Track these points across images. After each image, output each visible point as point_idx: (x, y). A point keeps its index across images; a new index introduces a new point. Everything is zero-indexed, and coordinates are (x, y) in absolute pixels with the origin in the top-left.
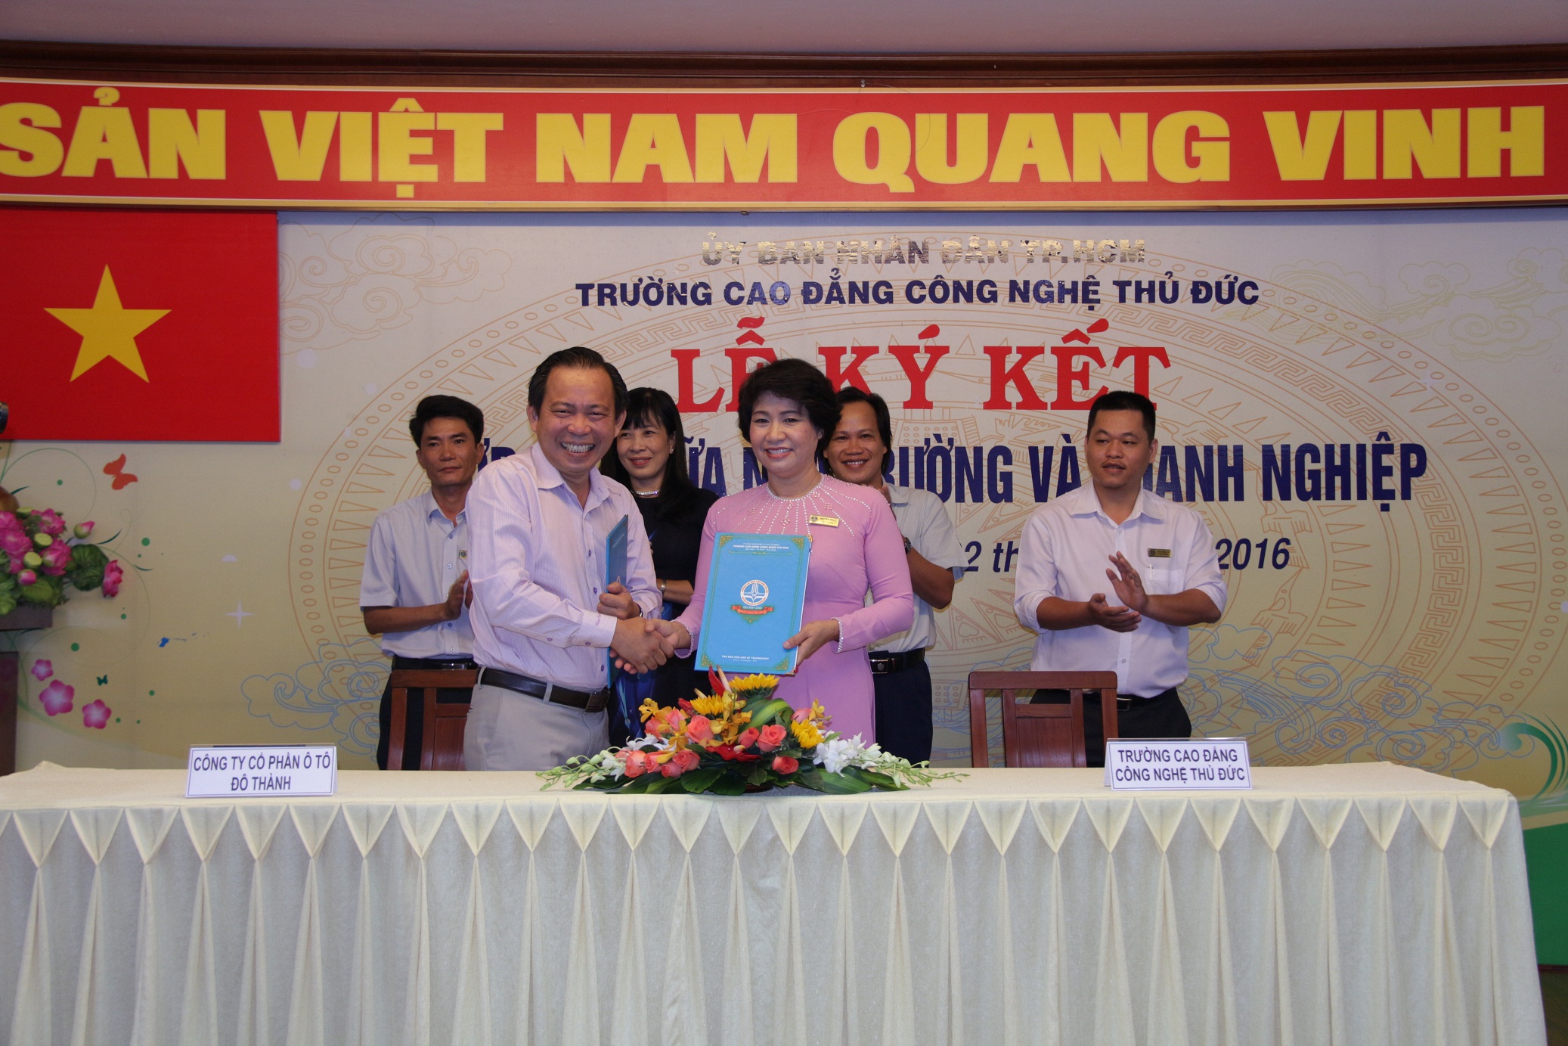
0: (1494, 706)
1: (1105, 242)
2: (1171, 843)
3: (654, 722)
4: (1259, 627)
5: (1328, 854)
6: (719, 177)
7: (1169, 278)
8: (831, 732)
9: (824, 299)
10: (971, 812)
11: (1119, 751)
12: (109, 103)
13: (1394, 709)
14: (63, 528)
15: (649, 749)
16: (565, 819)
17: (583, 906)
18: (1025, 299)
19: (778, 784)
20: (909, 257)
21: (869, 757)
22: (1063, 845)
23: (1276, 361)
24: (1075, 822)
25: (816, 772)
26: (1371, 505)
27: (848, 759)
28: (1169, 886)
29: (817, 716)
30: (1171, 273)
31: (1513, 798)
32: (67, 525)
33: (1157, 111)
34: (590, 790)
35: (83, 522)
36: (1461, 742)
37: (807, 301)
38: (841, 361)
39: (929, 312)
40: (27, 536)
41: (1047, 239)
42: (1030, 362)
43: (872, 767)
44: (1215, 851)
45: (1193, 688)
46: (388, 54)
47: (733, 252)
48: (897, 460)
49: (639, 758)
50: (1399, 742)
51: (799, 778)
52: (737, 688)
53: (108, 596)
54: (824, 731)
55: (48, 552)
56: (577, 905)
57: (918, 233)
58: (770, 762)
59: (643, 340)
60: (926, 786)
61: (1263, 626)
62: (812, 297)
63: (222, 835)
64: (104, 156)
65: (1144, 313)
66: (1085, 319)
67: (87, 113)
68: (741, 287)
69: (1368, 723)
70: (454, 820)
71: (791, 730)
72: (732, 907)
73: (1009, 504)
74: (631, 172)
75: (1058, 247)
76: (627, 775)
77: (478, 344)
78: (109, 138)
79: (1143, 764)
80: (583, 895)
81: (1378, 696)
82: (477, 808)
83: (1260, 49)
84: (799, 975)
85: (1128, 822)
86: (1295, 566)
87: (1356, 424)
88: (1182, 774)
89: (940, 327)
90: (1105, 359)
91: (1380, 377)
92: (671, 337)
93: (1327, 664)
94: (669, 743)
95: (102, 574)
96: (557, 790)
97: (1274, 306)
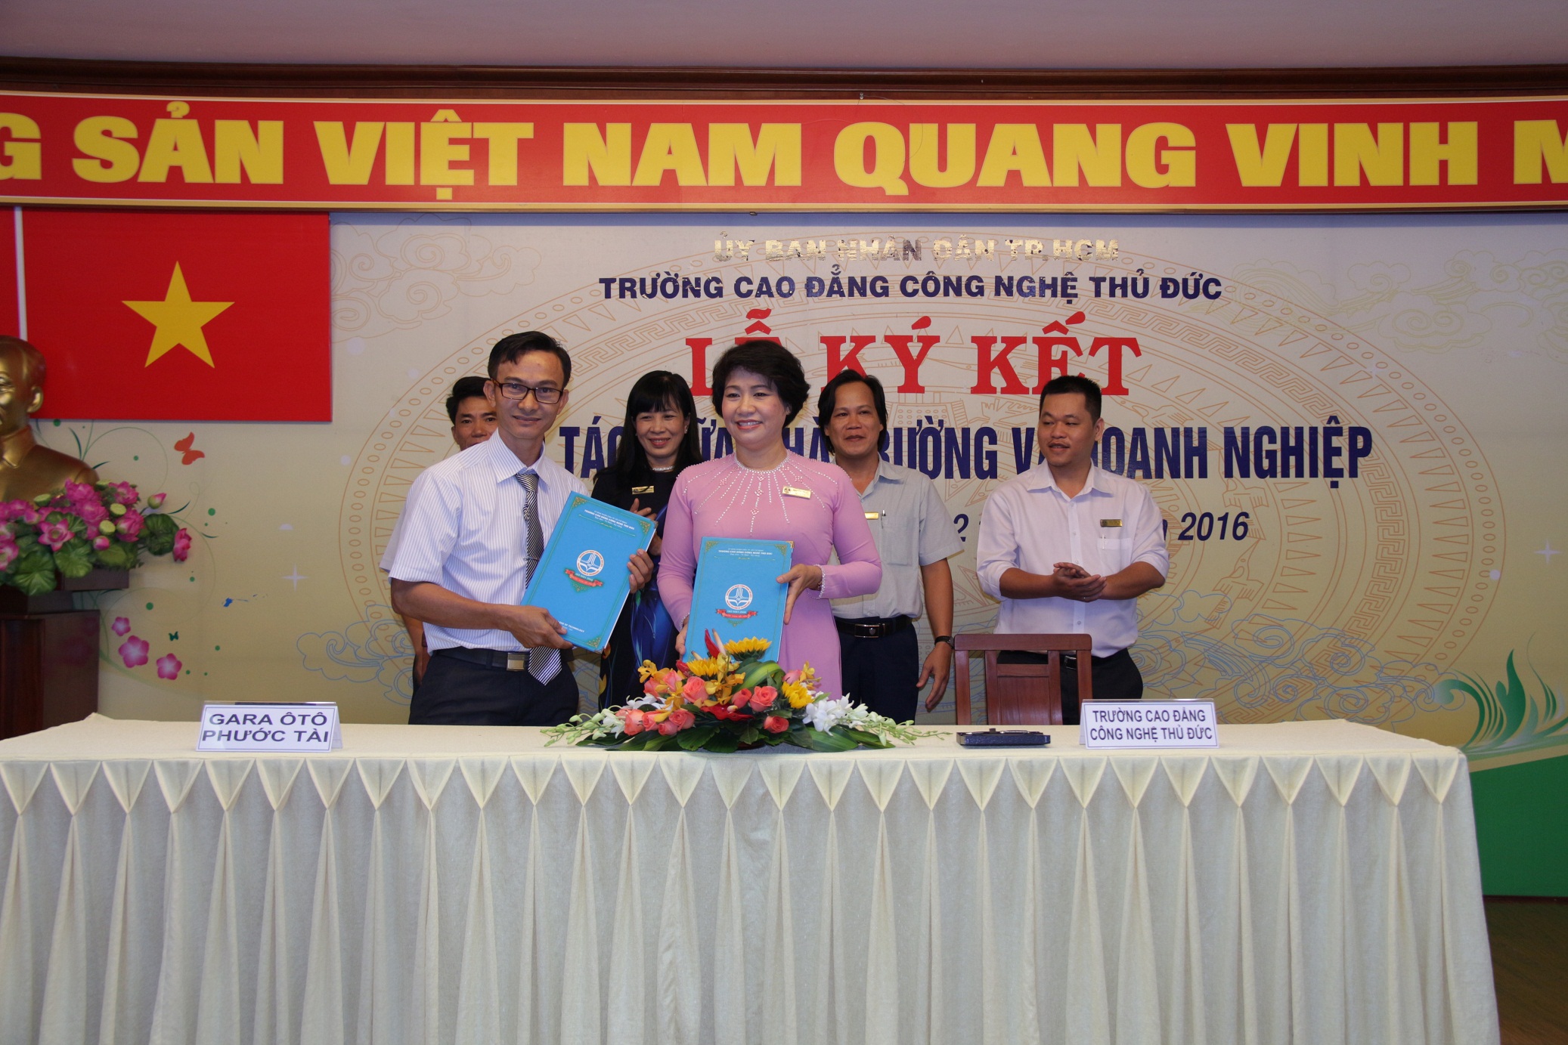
0: (1430, 664)
1: (1082, 242)
2: (1143, 799)
3: (652, 682)
4: (1220, 592)
5: (1290, 810)
6: (730, 181)
7: (1140, 275)
8: (821, 693)
9: (826, 292)
10: (953, 769)
11: (1094, 711)
12: (180, 116)
13: (1340, 667)
14: (137, 499)
15: (647, 708)
16: (565, 775)
17: (583, 857)
18: (1009, 293)
19: (769, 743)
20: (904, 254)
21: (857, 716)
22: (1040, 800)
23: (1237, 351)
24: (1052, 779)
25: (806, 730)
26: (1322, 482)
27: (837, 718)
28: (1140, 840)
29: (807, 678)
30: (1141, 270)
31: (1463, 756)
32: (140, 496)
33: (1130, 122)
34: (592, 746)
35: (157, 493)
36: (1400, 697)
37: (809, 294)
38: (841, 349)
39: (921, 305)
40: (103, 506)
41: (1030, 239)
42: (1013, 351)
43: (859, 726)
44: (1184, 806)
45: (1161, 647)
46: (430, 69)
47: (743, 250)
48: (892, 440)
49: (638, 717)
50: (1345, 697)
51: (790, 737)
52: (731, 651)
53: (179, 560)
54: (814, 692)
55: (122, 521)
56: (578, 857)
57: (912, 233)
58: (762, 721)
59: (660, 329)
60: (911, 744)
61: (1223, 592)
62: (814, 291)
63: (244, 787)
64: (175, 163)
65: (1118, 307)
66: (1064, 312)
67: (160, 124)
68: (749, 282)
69: (1318, 680)
70: (462, 774)
71: (782, 691)
72: (724, 858)
74: (649, 175)
75: (1040, 247)
76: (626, 732)
78: (179, 146)
79: (1116, 724)
80: (583, 846)
81: (1327, 656)
82: (483, 763)
84: (787, 922)
85: (1102, 780)
86: (1253, 537)
87: (1309, 408)
88: (1153, 733)
89: (931, 318)
90: (1082, 348)
91: (1330, 366)
92: (686, 327)
93: (1281, 626)
94: (666, 703)
95: (173, 540)
96: (561, 746)
97: (1235, 301)
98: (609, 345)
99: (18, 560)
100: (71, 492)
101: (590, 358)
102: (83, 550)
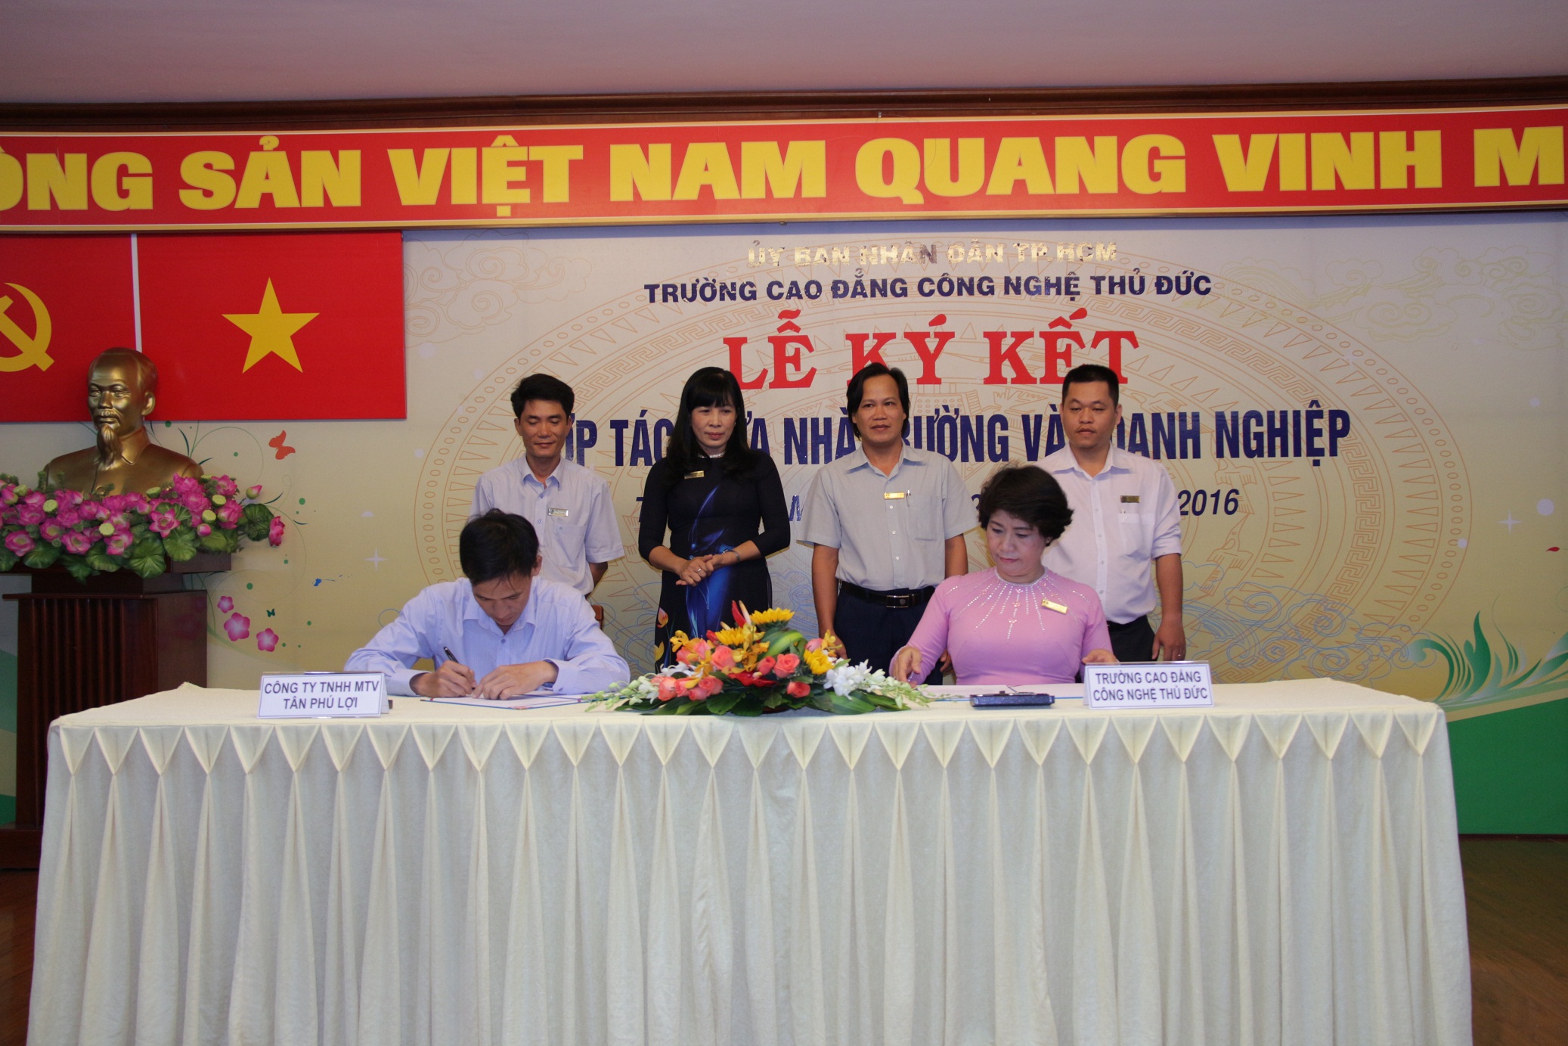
0: (1404, 626)
2: (1143, 756)
3: (684, 651)
4: (1212, 563)
5: (1280, 763)
6: (761, 194)
7: (1137, 273)
9: (850, 294)
10: (964, 730)
11: (1097, 674)
12: (271, 148)
13: (1323, 629)
14: (236, 490)
15: (679, 676)
16: (603, 738)
17: (622, 813)
18: (1017, 291)
19: (794, 707)
20: (921, 258)
21: (874, 681)
22: (1047, 757)
23: (1226, 342)
24: (1058, 738)
25: (827, 696)
26: (1305, 460)
27: (856, 684)
28: (1140, 793)
29: (829, 646)
30: (1138, 269)
31: (1441, 711)
32: (239, 488)
33: (1125, 134)
34: (630, 711)
35: (254, 485)
36: (1378, 655)
37: (835, 295)
38: (865, 345)
39: (937, 304)
40: (205, 497)
41: (1036, 241)
42: (1022, 345)
43: (877, 691)
44: (1181, 761)
46: (490, 100)
48: (912, 427)
49: (670, 684)
50: (1327, 657)
51: (811, 701)
52: (755, 621)
53: (274, 545)
54: (834, 659)
55: (223, 510)
56: (617, 814)
57: (927, 239)
58: (785, 687)
59: (700, 330)
60: (925, 706)
61: (1216, 562)
62: (839, 293)
64: (267, 190)
65: (1117, 303)
66: (1068, 308)
67: (254, 156)
68: (780, 285)
69: (1303, 641)
70: (508, 738)
71: (804, 659)
72: (752, 814)
74: (688, 190)
75: (1045, 250)
76: (659, 698)
77: (565, 336)
78: (270, 176)
79: (1118, 686)
80: (621, 803)
81: (1311, 619)
82: (527, 728)
84: (812, 873)
85: (1105, 738)
86: (1243, 512)
87: (1292, 393)
88: (1152, 694)
89: (947, 316)
90: (1085, 341)
91: (1312, 354)
92: (723, 327)
93: (1269, 592)
94: (697, 671)
95: (269, 527)
96: (600, 712)
97: (1224, 296)
98: (654, 345)
99: (133, 545)
100: (178, 485)
101: (637, 357)
102: (189, 537)
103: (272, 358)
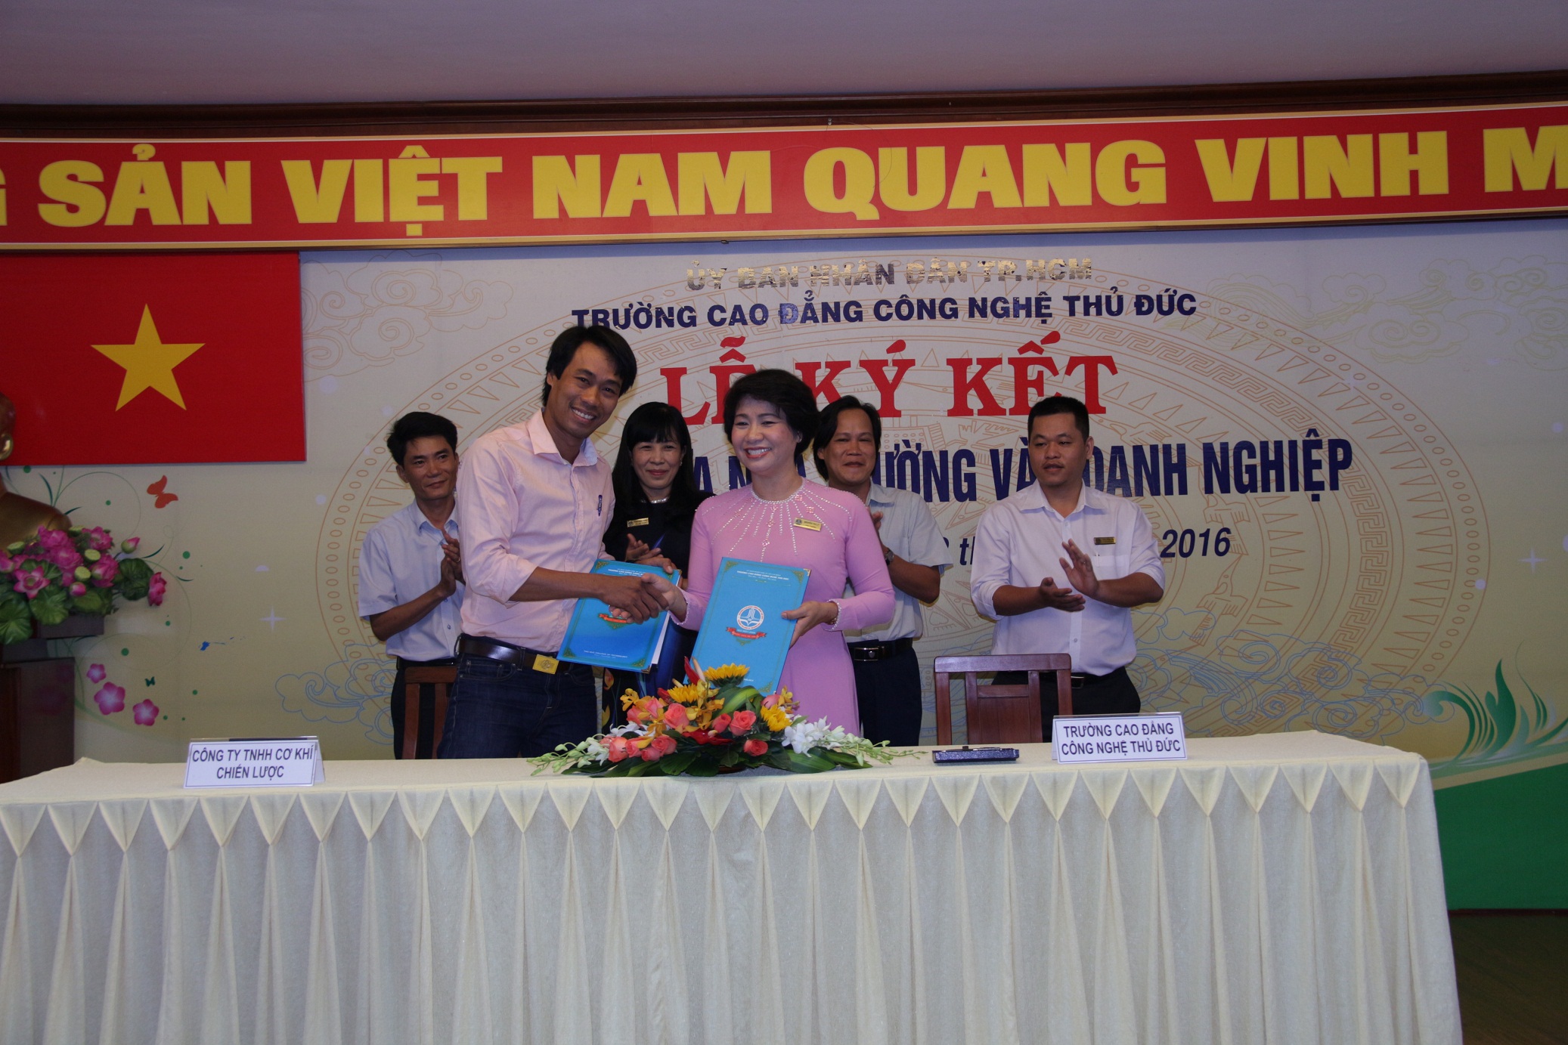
0: (1418, 676)
1: (1055, 261)
2: (1114, 810)
3: (635, 710)
4: (1204, 609)
5: (1257, 817)
6: (700, 210)
7: (1114, 293)
9: (799, 319)
10: (928, 787)
11: (1065, 727)
12: (146, 158)
13: (1327, 681)
14: (111, 544)
15: (630, 736)
16: (552, 802)
17: (571, 881)
18: (984, 314)
19: (751, 765)
20: (877, 278)
21: (834, 738)
22: (1014, 814)
23: (1214, 366)
24: (1025, 794)
25: (785, 753)
26: (1303, 495)
27: (815, 741)
28: (1112, 850)
29: (786, 702)
30: (1115, 288)
31: (1424, 761)
32: (114, 541)
33: (1099, 140)
34: (578, 774)
35: (131, 538)
36: (1389, 710)
37: (783, 321)
38: (817, 375)
39: (896, 328)
40: (77, 552)
41: (1003, 259)
42: (989, 372)
43: (837, 747)
44: (1154, 817)
45: (1142, 667)
46: (397, 106)
47: (715, 278)
49: (621, 744)
50: (1333, 711)
51: (769, 760)
52: (710, 677)
53: (154, 605)
54: (792, 715)
55: (97, 566)
56: (566, 881)
57: (884, 257)
58: (742, 745)
60: (888, 765)
61: (1207, 609)
62: (787, 317)
63: (238, 823)
64: (142, 206)
65: (1093, 325)
66: (1039, 332)
67: (126, 167)
68: (723, 310)
69: (1305, 695)
70: (451, 804)
71: (760, 715)
72: (709, 879)
73: (973, 503)
74: (619, 206)
75: (1012, 267)
76: (610, 759)
77: (484, 367)
78: (146, 189)
79: (1087, 739)
80: (571, 870)
81: (1313, 670)
82: (472, 793)
83: (1191, 83)
84: (773, 940)
85: (1074, 792)
86: (1235, 553)
87: (1288, 422)
88: (1123, 747)
89: (906, 342)
90: (1058, 368)
91: (1308, 379)
92: (660, 357)
93: (1266, 641)
94: (648, 730)
95: (148, 584)
96: (546, 775)
97: (1211, 317)
100: (45, 539)
102: (59, 597)
103: (150, 394)
